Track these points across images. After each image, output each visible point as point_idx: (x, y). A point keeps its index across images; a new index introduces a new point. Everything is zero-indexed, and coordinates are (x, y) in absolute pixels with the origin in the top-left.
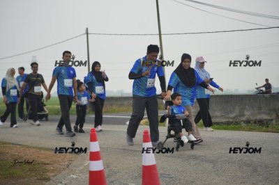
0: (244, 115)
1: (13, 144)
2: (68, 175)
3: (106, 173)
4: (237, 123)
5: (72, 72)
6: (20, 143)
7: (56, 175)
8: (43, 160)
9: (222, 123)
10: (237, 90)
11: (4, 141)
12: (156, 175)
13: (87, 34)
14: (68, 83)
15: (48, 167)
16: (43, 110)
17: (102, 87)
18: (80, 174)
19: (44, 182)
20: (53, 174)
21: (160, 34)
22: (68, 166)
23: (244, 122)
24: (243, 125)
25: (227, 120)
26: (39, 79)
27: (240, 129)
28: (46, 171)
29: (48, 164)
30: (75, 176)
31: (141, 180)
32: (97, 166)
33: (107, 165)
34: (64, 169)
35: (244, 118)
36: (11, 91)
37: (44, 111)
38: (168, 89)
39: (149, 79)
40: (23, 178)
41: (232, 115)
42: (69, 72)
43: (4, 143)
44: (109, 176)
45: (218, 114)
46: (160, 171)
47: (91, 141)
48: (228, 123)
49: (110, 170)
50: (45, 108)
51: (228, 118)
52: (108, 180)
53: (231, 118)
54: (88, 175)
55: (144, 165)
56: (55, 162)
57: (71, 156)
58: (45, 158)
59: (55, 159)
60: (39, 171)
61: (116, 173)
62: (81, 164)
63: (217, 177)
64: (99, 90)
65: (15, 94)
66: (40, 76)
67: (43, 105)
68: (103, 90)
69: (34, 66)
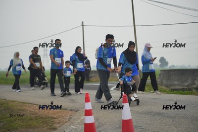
0: (195, 84)
1: (31, 104)
2: (69, 126)
3: (96, 125)
4: (190, 90)
5: (61, 53)
6: (35, 103)
7: (61, 126)
9: (179, 89)
10: (190, 66)
11: (24, 101)
12: (132, 126)
13: (83, 26)
14: (58, 60)
15: (56, 120)
17: (82, 64)
18: (78, 126)
19: (52, 131)
20: (58, 125)
21: (134, 26)
22: (69, 120)
23: (195, 88)
24: (194, 91)
25: (182, 87)
26: (39, 58)
27: (192, 94)
28: (54, 123)
29: (55, 118)
30: (74, 127)
32: (90, 120)
33: (97, 119)
34: (67, 122)
35: (195, 86)
36: (17, 67)
38: (119, 65)
39: (108, 59)
40: (38, 128)
41: (186, 84)
42: (59, 53)
43: (24, 103)
44: (98, 127)
45: (176, 83)
46: (134, 124)
47: (86, 102)
48: (183, 90)
49: (99, 123)
51: (183, 86)
52: (97, 130)
53: (185, 86)
54: (83, 126)
55: (123, 119)
56: (60, 117)
57: (71, 112)
58: (53, 114)
59: (60, 114)
60: (49, 123)
61: (103, 125)
62: (79, 119)
63: (175, 128)
64: (80, 65)
65: (19, 70)
66: (39, 56)
67: (44, 76)
68: (83, 66)
69: (36, 49)
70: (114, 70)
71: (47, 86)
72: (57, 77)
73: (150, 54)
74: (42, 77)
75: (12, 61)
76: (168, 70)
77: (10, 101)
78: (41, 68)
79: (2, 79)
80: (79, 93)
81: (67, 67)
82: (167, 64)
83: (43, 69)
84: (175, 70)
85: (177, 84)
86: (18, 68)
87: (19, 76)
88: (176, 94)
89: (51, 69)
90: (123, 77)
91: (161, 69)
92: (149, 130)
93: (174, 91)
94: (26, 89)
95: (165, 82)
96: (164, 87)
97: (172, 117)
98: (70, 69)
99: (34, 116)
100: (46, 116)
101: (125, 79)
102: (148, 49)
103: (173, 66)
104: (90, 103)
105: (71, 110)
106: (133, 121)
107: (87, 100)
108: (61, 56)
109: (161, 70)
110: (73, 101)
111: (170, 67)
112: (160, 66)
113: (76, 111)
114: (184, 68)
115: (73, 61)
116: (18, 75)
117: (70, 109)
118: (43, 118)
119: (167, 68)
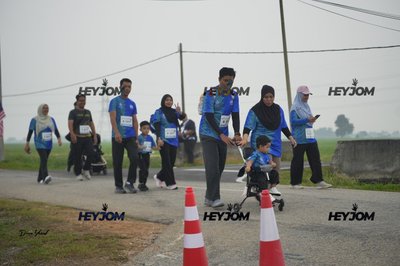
2: (154, 253)
3: (208, 251)
4: (397, 181)
5: (131, 107)
7: (136, 254)
8: (118, 232)
9: (375, 180)
11: (63, 204)
12: (280, 254)
13: (181, 52)
14: (126, 121)
15: (125, 242)
16: (100, 161)
17: (173, 129)
18: (170, 253)
19: (119, 264)
20: (132, 252)
21: (285, 52)
22: (153, 241)
25: (383, 177)
26: (87, 115)
28: (122, 247)
29: (125, 238)
30: (163, 256)
31: (258, 262)
32: (195, 241)
33: (208, 241)
34: (148, 245)
36: (43, 134)
37: (102, 161)
38: (244, 133)
39: (223, 117)
40: (90, 258)
41: (390, 170)
43: (63, 208)
44: (212, 256)
45: (370, 167)
46: (285, 250)
47: (187, 205)
48: (384, 181)
49: (214, 248)
50: (103, 157)
51: (385, 173)
52: (210, 263)
53: (388, 173)
55: (262, 240)
56: (135, 235)
57: (157, 226)
58: (120, 229)
59: (135, 230)
60: (113, 248)
61: (222, 252)
62: (172, 239)
63: (368, 260)
64: (170, 133)
65: (49, 139)
66: (88, 112)
67: (100, 153)
68: (175, 134)
69: (81, 98)
70: (234, 140)
71: (105, 173)
72: (126, 155)
73: (307, 107)
74: (96, 155)
75: (33, 123)
76: (353, 142)
77: (35, 203)
78: (93, 136)
79: (17, 159)
80: (174, 187)
81: (143, 134)
82: (350, 128)
83: (96, 138)
84: (367, 142)
85: (371, 170)
86: (45, 136)
87: (48, 151)
88: (369, 189)
89: (113, 139)
90: (255, 153)
91: (340, 138)
92: (314, 262)
93: (365, 184)
94: (65, 179)
95: (346, 165)
96: (344, 176)
97: (361, 237)
98: (150, 139)
99: (82, 234)
100: (107, 234)
101: (258, 158)
102: (304, 97)
103: (364, 133)
104: (195, 207)
105: (157, 222)
106: (283, 244)
107: (190, 201)
108: (133, 112)
109: (339, 142)
110: (160, 203)
111: (357, 136)
112: (338, 132)
113: (168, 224)
114: (386, 136)
115: (156, 125)
116: (45, 150)
117: (154, 219)
118: (100, 238)
119: (352, 136)
